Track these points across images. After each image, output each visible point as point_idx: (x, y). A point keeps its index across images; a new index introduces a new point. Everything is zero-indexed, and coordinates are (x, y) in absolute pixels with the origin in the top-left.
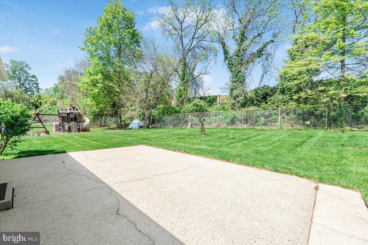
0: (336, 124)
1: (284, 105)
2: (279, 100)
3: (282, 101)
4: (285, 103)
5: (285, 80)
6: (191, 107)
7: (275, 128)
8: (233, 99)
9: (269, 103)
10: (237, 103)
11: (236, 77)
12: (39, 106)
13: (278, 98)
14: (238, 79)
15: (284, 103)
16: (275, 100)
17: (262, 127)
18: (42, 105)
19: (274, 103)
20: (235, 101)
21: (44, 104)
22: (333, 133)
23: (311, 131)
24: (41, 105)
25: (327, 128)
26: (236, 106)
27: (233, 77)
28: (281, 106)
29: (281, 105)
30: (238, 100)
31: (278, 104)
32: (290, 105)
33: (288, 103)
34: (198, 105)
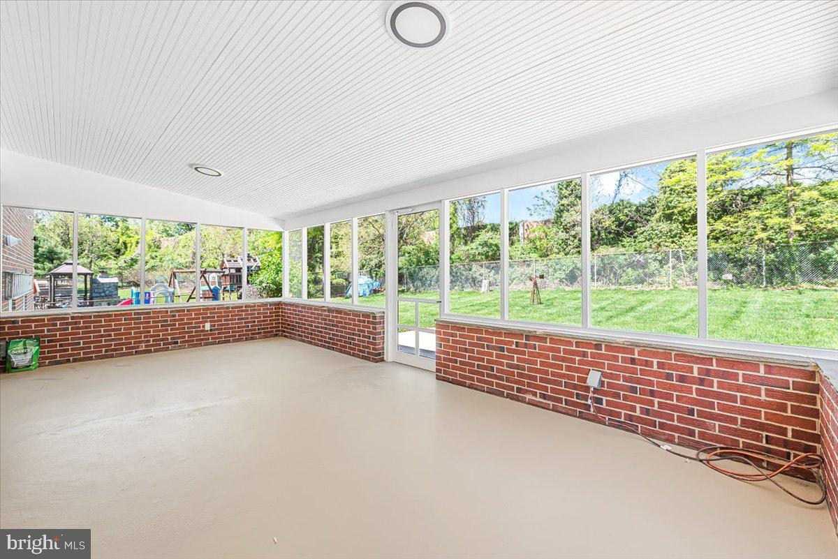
0: (783, 277)
1: (673, 242)
2: (661, 232)
3: (669, 234)
4: (675, 239)
5: (671, 194)
6: (477, 248)
7: (663, 288)
8: (562, 232)
9: (641, 238)
10: (572, 238)
11: (567, 186)
12: (123, 250)
13: (660, 228)
14: (572, 191)
15: (672, 237)
16: (654, 233)
17: (636, 286)
18: (128, 249)
19: (651, 239)
20: (567, 235)
21: (134, 246)
22: (779, 295)
23: (737, 293)
24: (126, 248)
25: (766, 287)
26: (570, 245)
27: (561, 187)
28: (667, 244)
29: (665, 241)
30: (573, 233)
31: (661, 240)
32: (685, 243)
33: (681, 238)
34: (491, 244)
